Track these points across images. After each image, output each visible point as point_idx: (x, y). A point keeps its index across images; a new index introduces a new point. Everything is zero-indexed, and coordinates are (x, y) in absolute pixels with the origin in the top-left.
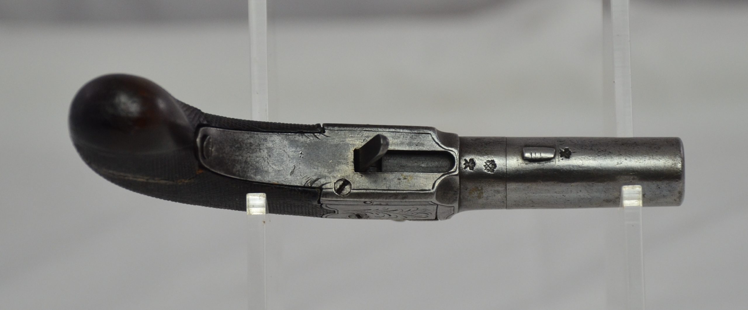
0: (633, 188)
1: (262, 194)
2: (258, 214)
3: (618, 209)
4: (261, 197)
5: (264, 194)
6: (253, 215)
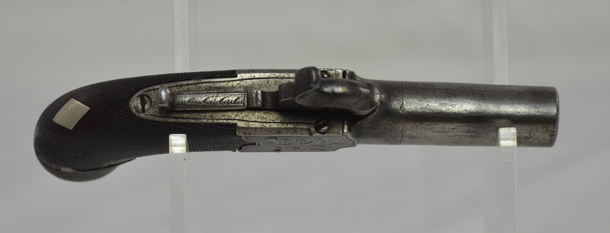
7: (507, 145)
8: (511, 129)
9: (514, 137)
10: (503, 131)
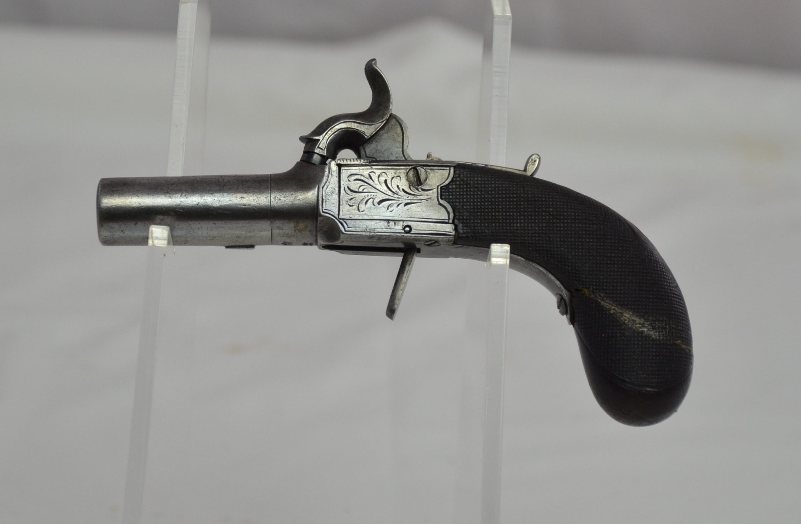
0: (501, 247)
1: (165, 227)
2: (161, 245)
3: (484, 264)
4: (164, 230)
5: (167, 228)
6: (157, 246)
7: (498, 263)
8: (504, 245)
9: (506, 254)
10: (496, 248)
